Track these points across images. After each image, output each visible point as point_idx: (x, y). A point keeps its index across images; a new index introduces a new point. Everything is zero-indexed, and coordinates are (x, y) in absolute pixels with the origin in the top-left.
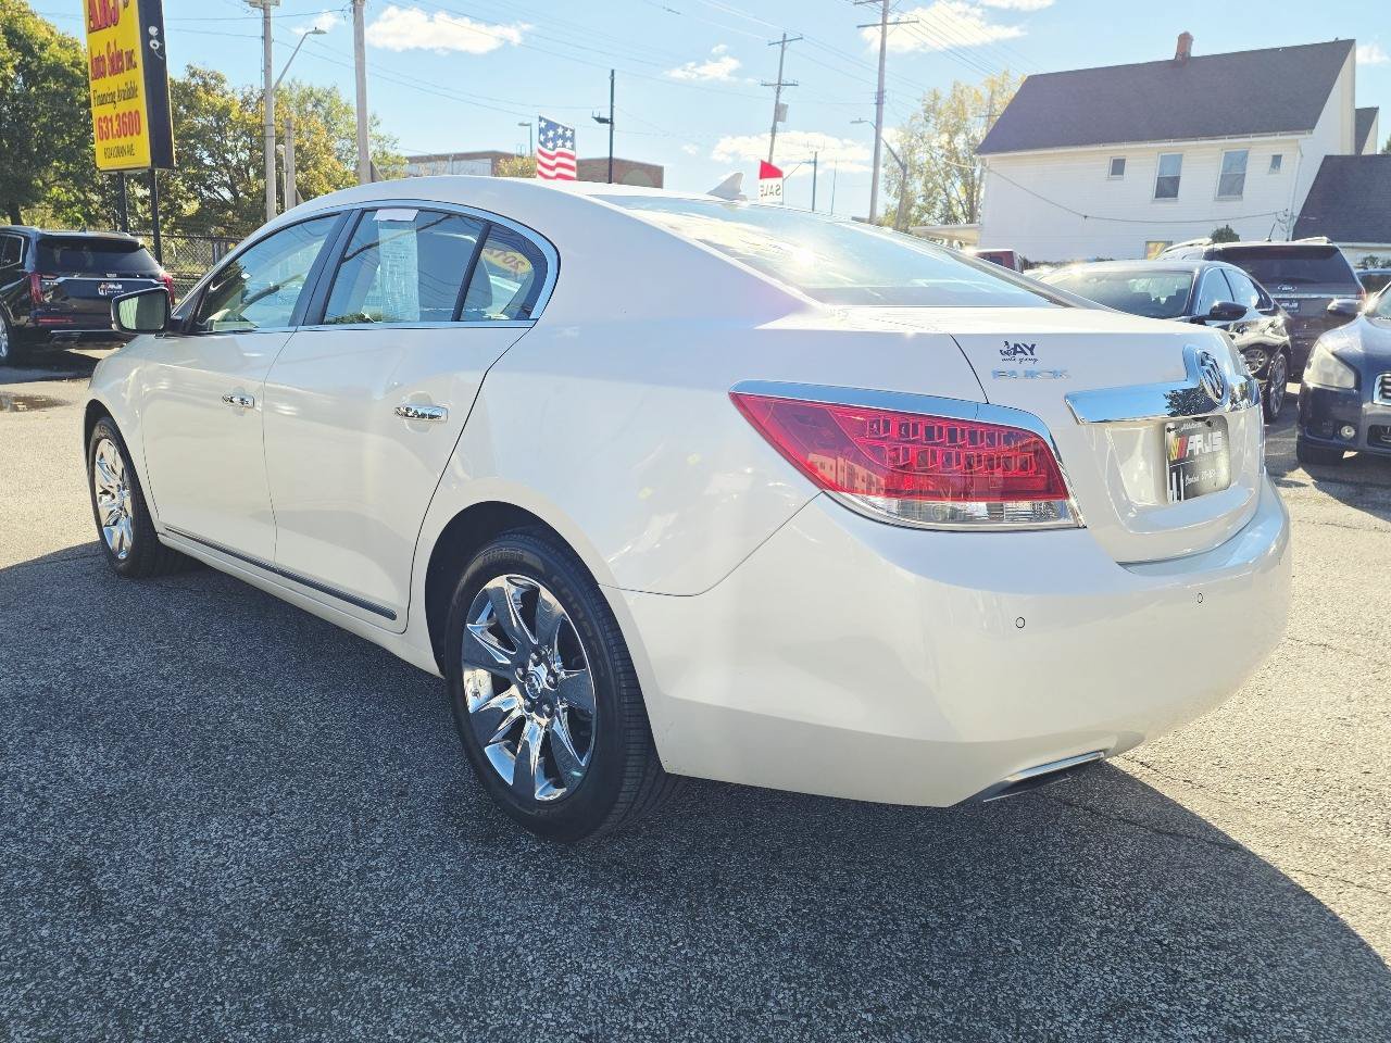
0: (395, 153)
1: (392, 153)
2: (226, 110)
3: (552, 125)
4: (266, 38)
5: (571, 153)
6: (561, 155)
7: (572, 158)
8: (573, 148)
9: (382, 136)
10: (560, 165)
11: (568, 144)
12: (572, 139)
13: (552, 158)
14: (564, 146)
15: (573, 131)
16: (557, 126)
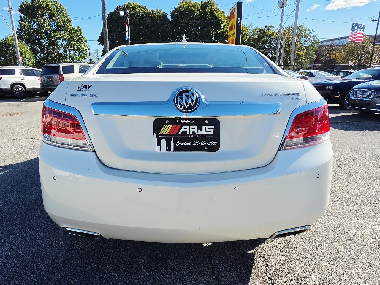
0: (318, 39)
1: (316, 39)
2: (272, 35)
3: (357, 25)
4: (282, 15)
5: (363, 32)
6: (359, 33)
7: (362, 34)
8: (363, 31)
9: (314, 35)
10: (358, 37)
11: (362, 30)
12: (363, 28)
13: (355, 35)
14: (360, 31)
15: (364, 26)
16: (359, 25)
